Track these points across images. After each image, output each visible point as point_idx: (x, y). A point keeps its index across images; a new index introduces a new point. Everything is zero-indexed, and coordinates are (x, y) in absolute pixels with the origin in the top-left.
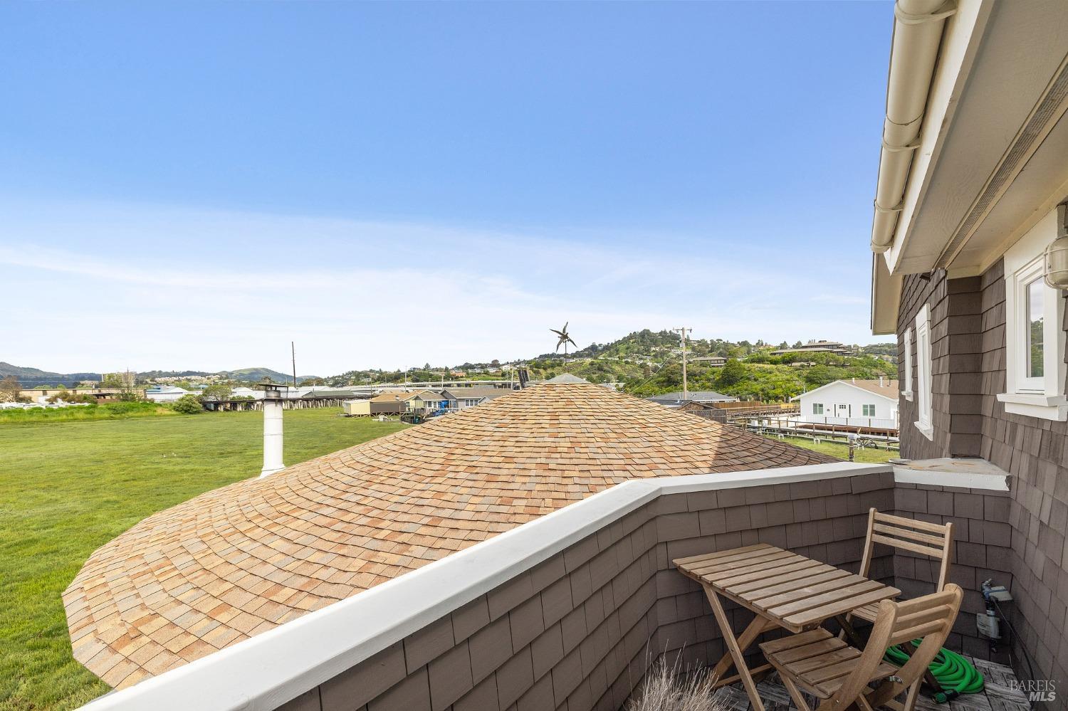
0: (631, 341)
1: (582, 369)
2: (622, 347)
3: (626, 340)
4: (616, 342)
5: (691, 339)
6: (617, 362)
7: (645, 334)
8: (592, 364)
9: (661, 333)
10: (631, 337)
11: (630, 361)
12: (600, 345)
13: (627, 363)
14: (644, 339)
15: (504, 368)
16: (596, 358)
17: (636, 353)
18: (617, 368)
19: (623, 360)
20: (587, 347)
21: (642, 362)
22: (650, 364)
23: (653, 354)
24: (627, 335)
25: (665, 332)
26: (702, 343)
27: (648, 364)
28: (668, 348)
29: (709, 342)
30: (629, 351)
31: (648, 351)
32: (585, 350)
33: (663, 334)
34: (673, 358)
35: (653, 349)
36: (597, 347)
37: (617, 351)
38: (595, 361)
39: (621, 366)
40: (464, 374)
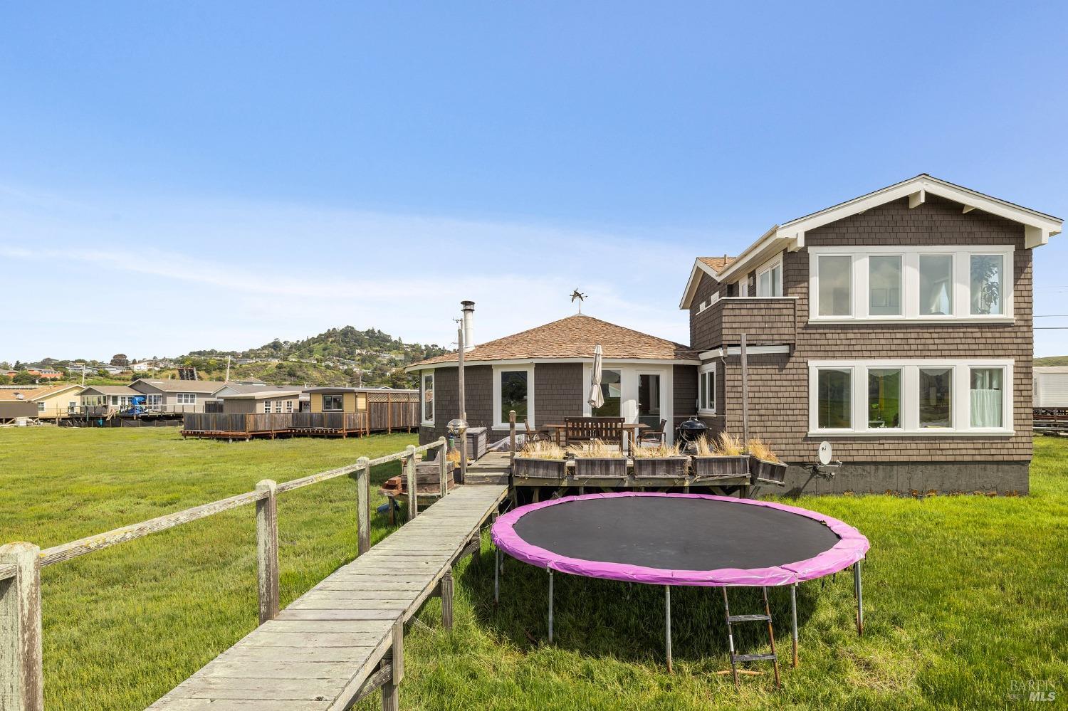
0: (330, 340)
1: (265, 373)
2: (317, 347)
3: (322, 339)
4: (308, 341)
5: (403, 343)
6: (314, 366)
7: (348, 333)
8: (280, 367)
9: (367, 332)
10: (330, 334)
11: (331, 365)
12: (285, 342)
13: (328, 367)
14: (348, 338)
15: (136, 368)
16: (285, 359)
17: (336, 356)
18: (315, 374)
19: (323, 364)
20: (266, 344)
21: (346, 367)
22: (357, 370)
23: (357, 358)
24: (324, 331)
25: (373, 331)
26: (415, 348)
27: (355, 370)
28: (376, 351)
29: (423, 348)
30: (326, 352)
31: (351, 353)
32: (264, 348)
33: (370, 333)
34: (383, 364)
35: (358, 351)
36: (281, 345)
37: (311, 351)
38: (285, 363)
39: (321, 372)
40: (59, 375)
